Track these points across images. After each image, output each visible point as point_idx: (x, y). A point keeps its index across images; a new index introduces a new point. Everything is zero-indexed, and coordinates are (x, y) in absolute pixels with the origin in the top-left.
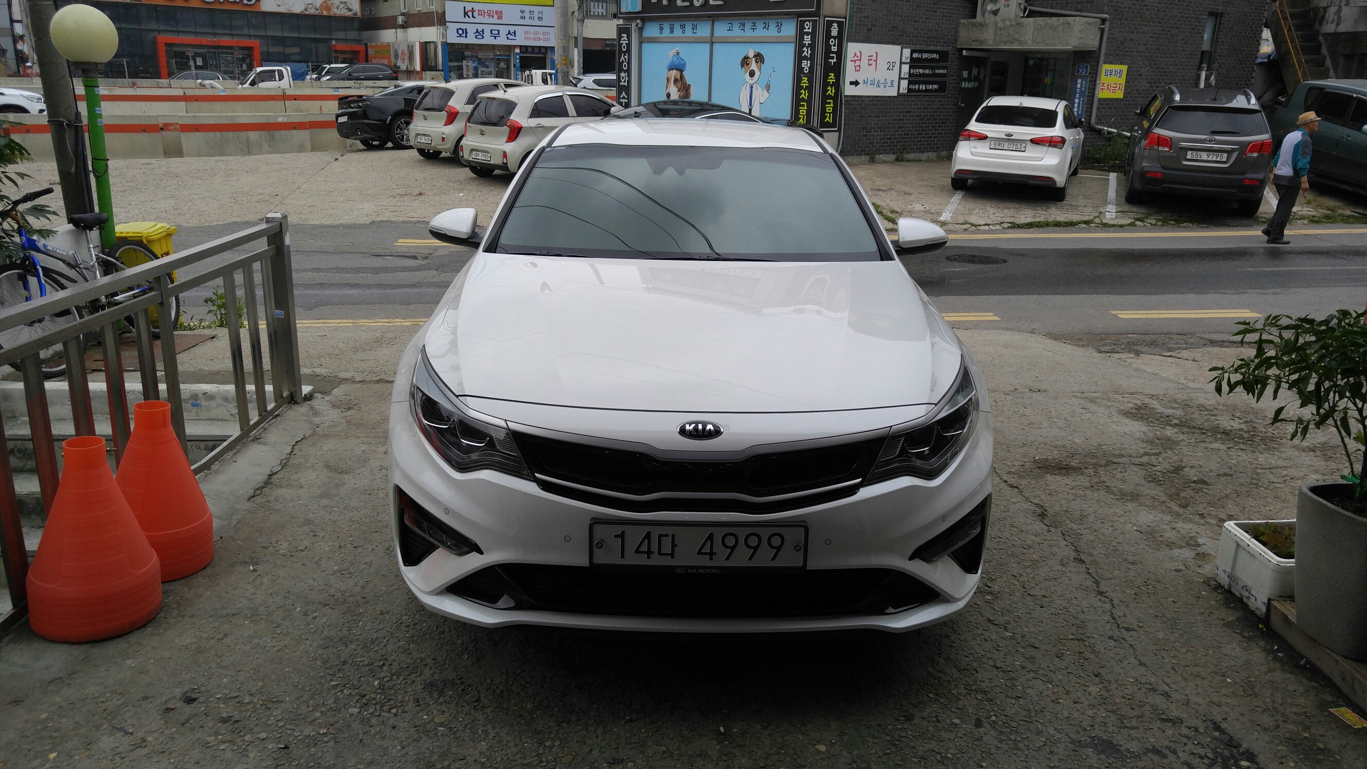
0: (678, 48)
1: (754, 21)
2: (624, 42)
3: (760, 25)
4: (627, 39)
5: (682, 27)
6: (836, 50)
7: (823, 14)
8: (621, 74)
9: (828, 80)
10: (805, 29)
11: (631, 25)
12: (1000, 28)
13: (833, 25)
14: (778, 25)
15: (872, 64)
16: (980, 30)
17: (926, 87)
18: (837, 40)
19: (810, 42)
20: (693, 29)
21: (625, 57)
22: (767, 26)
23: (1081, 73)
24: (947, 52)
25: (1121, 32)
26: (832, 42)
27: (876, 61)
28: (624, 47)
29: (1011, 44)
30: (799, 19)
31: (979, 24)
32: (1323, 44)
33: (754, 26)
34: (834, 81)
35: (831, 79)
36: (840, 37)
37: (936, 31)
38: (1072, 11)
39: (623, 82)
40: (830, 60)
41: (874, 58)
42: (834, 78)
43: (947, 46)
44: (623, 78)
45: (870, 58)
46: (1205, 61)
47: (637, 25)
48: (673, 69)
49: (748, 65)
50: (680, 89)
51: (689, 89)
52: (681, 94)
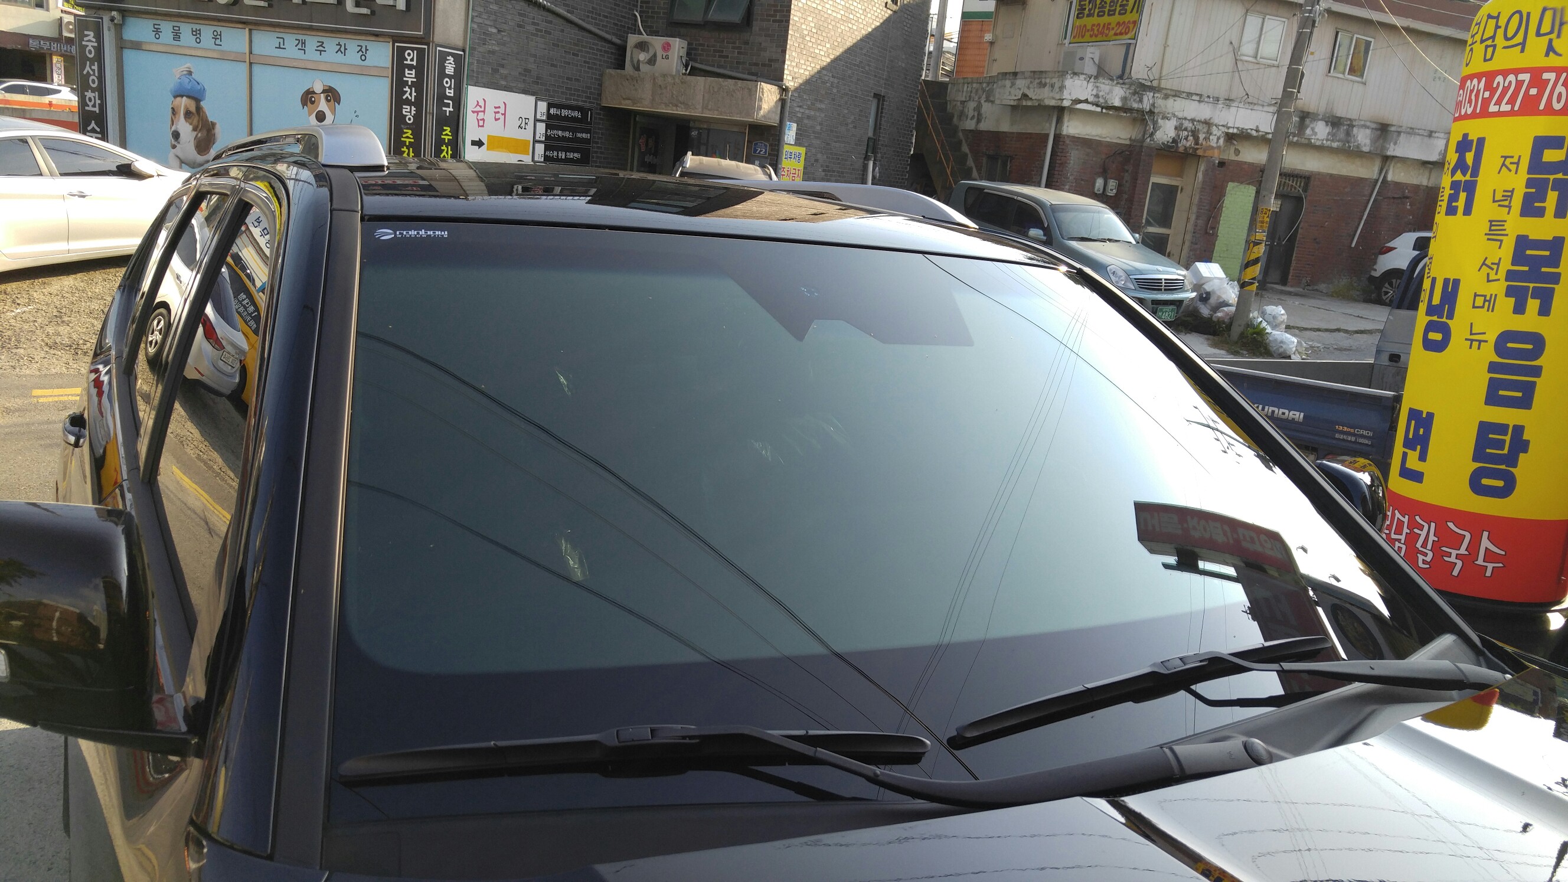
0: (188, 65)
1: (320, 39)
2: (90, 44)
3: (331, 44)
4: (94, 40)
5: (194, 33)
6: (452, 95)
7: (433, 42)
8: (86, 93)
9: (443, 137)
10: (407, 60)
11: (102, 18)
12: (660, 86)
13: (448, 58)
14: (361, 50)
15: (499, 119)
16: (634, 85)
17: (566, 155)
18: (453, 80)
19: (415, 80)
20: (216, 39)
21: (93, 67)
22: (343, 49)
23: (759, 153)
24: (591, 110)
25: (800, 107)
26: (447, 82)
27: (504, 114)
28: (90, 51)
29: (674, 108)
30: (396, 44)
31: (632, 78)
32: (964, 141)
33: (321, 46)
34: (451, 138)
35: (447, 135)
36: (458, 76)
37: (577, 80)
38: (744, 74)
39: (90, 106)
40: (444, 109)
41: (502, 110)
42: (450, 134)
43: (590, 102)
44: (90, 100)
45: (497, 110)
46: (870, 150)
47: (112, 19)
48: (182, 96)
49: (313, 103)
50: (197, 127)
51: (213, 129)
52: (199, 135)
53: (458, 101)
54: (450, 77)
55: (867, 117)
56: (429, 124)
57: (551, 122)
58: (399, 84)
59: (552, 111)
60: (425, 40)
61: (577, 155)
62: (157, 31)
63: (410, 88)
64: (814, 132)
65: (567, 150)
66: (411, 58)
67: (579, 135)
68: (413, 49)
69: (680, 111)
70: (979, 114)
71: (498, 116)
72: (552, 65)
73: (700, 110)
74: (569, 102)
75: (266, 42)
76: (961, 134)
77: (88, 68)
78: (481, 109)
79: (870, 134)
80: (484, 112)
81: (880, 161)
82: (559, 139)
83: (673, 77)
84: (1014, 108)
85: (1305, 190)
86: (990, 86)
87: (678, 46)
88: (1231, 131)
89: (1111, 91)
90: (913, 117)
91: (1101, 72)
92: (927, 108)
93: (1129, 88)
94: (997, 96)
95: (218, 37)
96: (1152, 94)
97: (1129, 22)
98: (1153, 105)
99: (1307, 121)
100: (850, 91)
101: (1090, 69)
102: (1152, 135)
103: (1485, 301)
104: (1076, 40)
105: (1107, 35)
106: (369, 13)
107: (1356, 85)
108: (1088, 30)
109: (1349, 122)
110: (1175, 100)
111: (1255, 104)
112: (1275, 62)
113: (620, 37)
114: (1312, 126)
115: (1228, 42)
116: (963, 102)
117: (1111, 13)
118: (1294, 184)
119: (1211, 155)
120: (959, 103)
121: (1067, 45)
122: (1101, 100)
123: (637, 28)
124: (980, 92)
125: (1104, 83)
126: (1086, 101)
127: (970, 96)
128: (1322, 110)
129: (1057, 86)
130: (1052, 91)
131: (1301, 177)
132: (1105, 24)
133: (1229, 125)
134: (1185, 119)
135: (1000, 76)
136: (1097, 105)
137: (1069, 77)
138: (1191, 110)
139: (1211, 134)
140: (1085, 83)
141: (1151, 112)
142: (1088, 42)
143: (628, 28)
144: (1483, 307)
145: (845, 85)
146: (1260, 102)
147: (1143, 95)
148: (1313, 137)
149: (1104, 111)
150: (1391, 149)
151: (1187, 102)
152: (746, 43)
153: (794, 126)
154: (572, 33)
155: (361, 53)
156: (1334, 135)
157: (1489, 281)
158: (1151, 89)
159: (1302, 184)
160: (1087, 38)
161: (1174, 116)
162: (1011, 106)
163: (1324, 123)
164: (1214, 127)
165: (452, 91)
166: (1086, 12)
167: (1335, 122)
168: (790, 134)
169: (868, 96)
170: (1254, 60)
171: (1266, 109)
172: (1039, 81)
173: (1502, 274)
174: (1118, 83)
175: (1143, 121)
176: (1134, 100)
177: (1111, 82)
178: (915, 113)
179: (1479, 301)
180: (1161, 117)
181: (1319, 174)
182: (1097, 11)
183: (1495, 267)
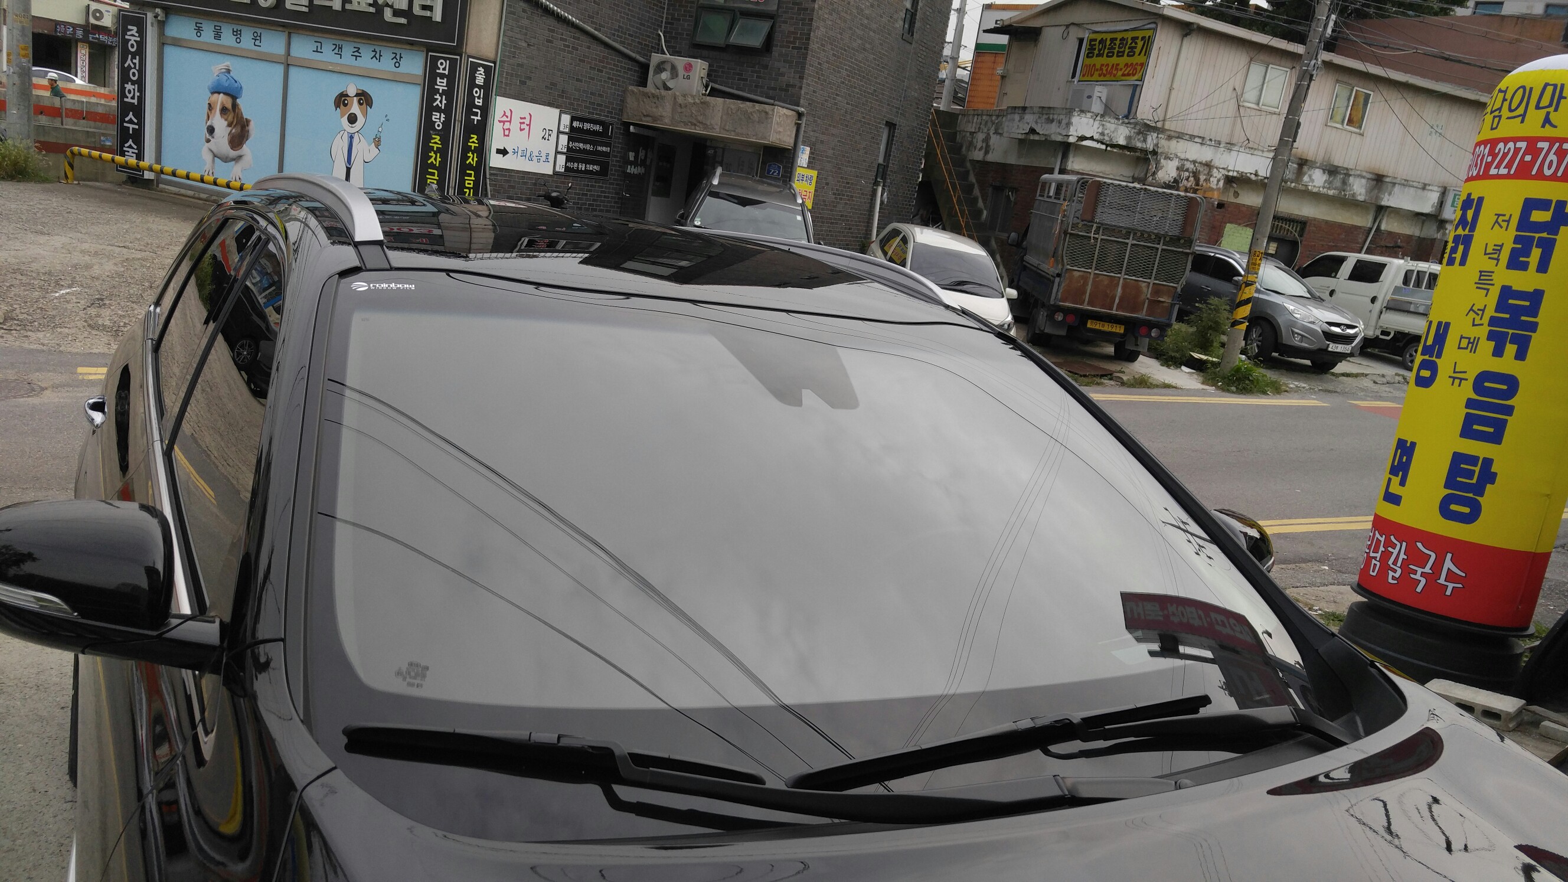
0: (228, 63)
1: (358, 45)
2: (133, 38)
3: (367, 51)
4: (137, 35)
5: (235, 33)
6: (481, 104)
7: (466, 53)
8: (126, 85)
9: (469, 144)
10: (439, 69)
11: (146, 15)
12: (680, 105)
13: (479, 69)
14: (395, 57)
15: (524, 129)
16: (655, 103)
17: (586, 167)
18: (482, 90)
19: (446, 88)
20: (255, 40)
21: (134, 61)
22: (378, 56)
23: (772, 174)
24: (612, 124)
25: (814, 131)
26: (476, 92)
27: (529, 125)
28: (132, 46)
29: (693, 127)
30: (430, 54)
31: (654, 96)
32: (971, 172)
33: (357, 51)
34: (477, 145)
35: (473, 142)
36: (486, 87)
37: (600, 95)
38: (763, 97)
39: (129, 98)
40: (472, 117)
41: (527, 121)
42: (476, 142)
43: (611, 117)
44: (129, 91)
45: (522, 121)
46: (880, 175)
47: (156, 17)
48: (219, 93)
49: (345, 105)
50: (232, 123)
51: (248, 126)
52: (234, 131)
53: (485, 110)
54: (479, 87)
55: (878, 144)
56: (457, 130)
57: (574, 134)
58: (430, 92)
59: (576, 124)
60: (458, 51)
61: (596, 168)
62: (199, 30)
63: (441, 95)
64: (827, 157)
65: (587, 162)
66: (443, 67)
67: (599, 148)
68: (445, 59)
69: (699, 131)
70: (988, 146)
71: (523, 126)
72: (578, 80)
73: (718, 130)
74: (591, 116)
75: (303, 48)
76: (968, 165)
77: (129, 61)
78: (507, 119)
79: (881, 160)
80: (510, 122)
81: (889, 186)
82: (580, 151)
83: (693, 97)
84: (1021, 142)
85: (1301, 235)
86: (1000, 118)
87: (700, 67)
88: (1231, 174)
89: (1116, 130)
90: (923, 145)
91: (1108, 111)
92: (937, 136)
93: (1134, 128)
94: (1006, 129)
95: (258, 38)
96: (1156, 135)
97: (1137, 64)
98: (1157, 145)
99: (1305, 168)
100: (864, 118)
101: (1097, 107)
102: (1154, 174)
103: (1469, 343)
104: (1086, 78)
105: (1115, 76)
106: (406, 23)
107: (1353, 135)
108: (1097, 70)
109: (1345, 172)
110: (1178, 142)
111: (1255, 149)
112: (1276, 110)
113: (644, 55)
114: (1309, 173)
115: (1232, 88)
116: (972, 133)
117: (1120, 54)
118: (1290, 229)
119: (1211, 196)
120: (968, 134)
121: (1076, 82)
122: (1107, 138)
123: (660, 47)
124: (989, 124)
125: (1109, 122)
126: (1092, 138)
127: (979, 128)
128: (1319, 159)
129: (1064, 122)
130: (1059, 127)
131: (1297, 222)
132: (1113, 65)
133: (1229, 168)
134: (1187, 160)
135: (1010, 111)
136: (1102, 143)
137: (1076, 114)
138: (1194, 152)
139: (1211, 176)
140: (1092, 121)
141: (1154, 153)
142: (1097, 81)
143: (652, 47)
144: (1467, 348)
145: (859, 112)
146: (1260, 148)
147: (1147, 135)
148: (1310, 184)
149: (1109, 148)
150: (1385, 199)
151: (1190, 143)
152: (766, 67)
153: (808, 149)
154: (598, 50)
155: (395, 60)
156: (1330, 183)
157: (1474, 325)
158: (1155, 129)
159: (1298, 229)
160: (1096, 77)
161: (1177, 156)
162: (1020, 140)
163: (1321, 171)
164: (1215, 170)
165: (481, 101)
166: (1096, 52)
167: (1332, 171)
168: (803, 157)
169: (880, 123)
170: (1256, 107)
171: (1266, 154)
172: (1047, 116)
173: (1486, 320)
174: (1123, 123)
175: (1147, 161)
176: (1138, 140)
177: (1116, 121)
178: (925, 142)
179: (1464, 343)
180: (1163, 157)
181: (1315, 219)
182: (1106, 51)
183: (1480, 313)
